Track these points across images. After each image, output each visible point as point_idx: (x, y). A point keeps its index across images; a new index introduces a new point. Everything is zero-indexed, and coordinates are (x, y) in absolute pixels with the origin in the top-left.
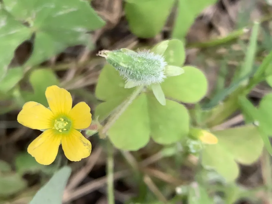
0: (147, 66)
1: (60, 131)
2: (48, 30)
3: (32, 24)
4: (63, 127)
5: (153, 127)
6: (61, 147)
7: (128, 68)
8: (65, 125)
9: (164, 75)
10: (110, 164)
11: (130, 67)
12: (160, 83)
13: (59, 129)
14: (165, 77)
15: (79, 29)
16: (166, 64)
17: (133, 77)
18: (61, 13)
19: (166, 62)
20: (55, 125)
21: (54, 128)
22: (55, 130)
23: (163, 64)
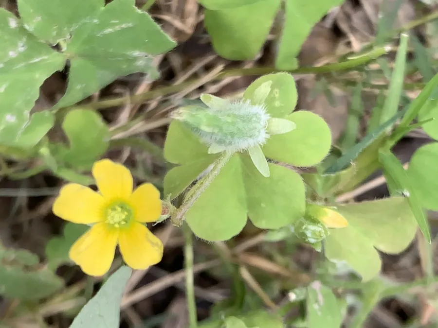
0: (240, 125)
1: (117, 226)
2: (89, 56)
3: (64, 47)
4: (120, 220)
5: (252, 204)
6: (117, 248)
7: (213, 133)
8: (124, 217)
9: (266, 133)
10: (189, 255)
11: (216, 131)
12: (261, 146)
13: (115, 223)
14: (268, 136)
15: (136, 53)
16: (269, 118)
17: (220, 142)
18: (109, 30)
19: (269, 114)
20: (109, 218)
21: (107, 222)
22: (109, 224)
23: (264, 117)
